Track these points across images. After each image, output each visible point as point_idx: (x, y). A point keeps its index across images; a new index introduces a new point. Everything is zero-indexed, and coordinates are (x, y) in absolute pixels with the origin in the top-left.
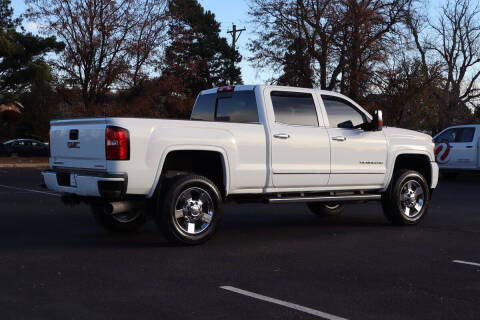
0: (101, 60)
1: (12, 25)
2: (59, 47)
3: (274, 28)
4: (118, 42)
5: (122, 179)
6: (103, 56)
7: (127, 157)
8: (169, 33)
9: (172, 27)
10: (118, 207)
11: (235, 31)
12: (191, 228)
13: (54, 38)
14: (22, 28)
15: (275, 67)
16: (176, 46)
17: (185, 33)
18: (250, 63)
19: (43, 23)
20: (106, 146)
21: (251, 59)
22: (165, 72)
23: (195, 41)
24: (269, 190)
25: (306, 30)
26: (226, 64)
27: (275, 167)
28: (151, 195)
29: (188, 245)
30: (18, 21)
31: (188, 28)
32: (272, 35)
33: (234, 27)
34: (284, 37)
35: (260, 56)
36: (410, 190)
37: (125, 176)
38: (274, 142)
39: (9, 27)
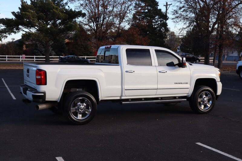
0: (103, 21)
1: (64, 5)
2: (84, 15)
3: (184, 4)
4: (110, 12)
5: (43, 94)
6: (104, 19)
7: (45, 84)
8: (135, 7)
9: (136, 4)
10: (42, 107)
11: (167, 5)
12: (80, 117)
13: (81, 11)
14: (69, 7)
15: (185, 22)
16: (138, 13)
17: (142, 7)
18: (172, 20)
19: (77, 4)
20: (36, 78)
21: (173, 19)
22: (132, 25)
23: (147, 11)
24: (123, 98)
25: (200, 4)
26: (161, 21)
27: (126, 87)
28: (59, 101)
29: (78, 125)
30: (66, 3)
31: (143, 5)
32: (183, 7)
33: (167, 3)
34: (189, 8)
35: (177, 17)
36: (204, 96)
37: (44, 93)
38: (125, 74)
39: (62, 6)
